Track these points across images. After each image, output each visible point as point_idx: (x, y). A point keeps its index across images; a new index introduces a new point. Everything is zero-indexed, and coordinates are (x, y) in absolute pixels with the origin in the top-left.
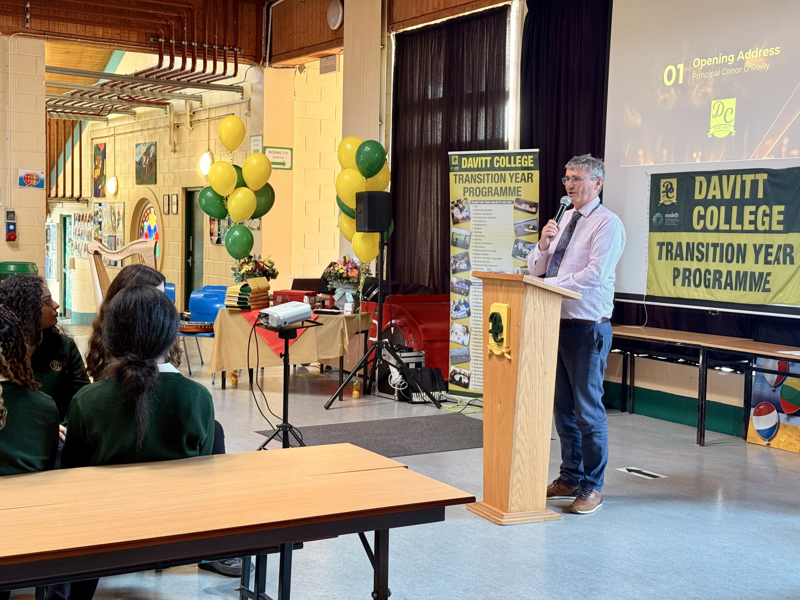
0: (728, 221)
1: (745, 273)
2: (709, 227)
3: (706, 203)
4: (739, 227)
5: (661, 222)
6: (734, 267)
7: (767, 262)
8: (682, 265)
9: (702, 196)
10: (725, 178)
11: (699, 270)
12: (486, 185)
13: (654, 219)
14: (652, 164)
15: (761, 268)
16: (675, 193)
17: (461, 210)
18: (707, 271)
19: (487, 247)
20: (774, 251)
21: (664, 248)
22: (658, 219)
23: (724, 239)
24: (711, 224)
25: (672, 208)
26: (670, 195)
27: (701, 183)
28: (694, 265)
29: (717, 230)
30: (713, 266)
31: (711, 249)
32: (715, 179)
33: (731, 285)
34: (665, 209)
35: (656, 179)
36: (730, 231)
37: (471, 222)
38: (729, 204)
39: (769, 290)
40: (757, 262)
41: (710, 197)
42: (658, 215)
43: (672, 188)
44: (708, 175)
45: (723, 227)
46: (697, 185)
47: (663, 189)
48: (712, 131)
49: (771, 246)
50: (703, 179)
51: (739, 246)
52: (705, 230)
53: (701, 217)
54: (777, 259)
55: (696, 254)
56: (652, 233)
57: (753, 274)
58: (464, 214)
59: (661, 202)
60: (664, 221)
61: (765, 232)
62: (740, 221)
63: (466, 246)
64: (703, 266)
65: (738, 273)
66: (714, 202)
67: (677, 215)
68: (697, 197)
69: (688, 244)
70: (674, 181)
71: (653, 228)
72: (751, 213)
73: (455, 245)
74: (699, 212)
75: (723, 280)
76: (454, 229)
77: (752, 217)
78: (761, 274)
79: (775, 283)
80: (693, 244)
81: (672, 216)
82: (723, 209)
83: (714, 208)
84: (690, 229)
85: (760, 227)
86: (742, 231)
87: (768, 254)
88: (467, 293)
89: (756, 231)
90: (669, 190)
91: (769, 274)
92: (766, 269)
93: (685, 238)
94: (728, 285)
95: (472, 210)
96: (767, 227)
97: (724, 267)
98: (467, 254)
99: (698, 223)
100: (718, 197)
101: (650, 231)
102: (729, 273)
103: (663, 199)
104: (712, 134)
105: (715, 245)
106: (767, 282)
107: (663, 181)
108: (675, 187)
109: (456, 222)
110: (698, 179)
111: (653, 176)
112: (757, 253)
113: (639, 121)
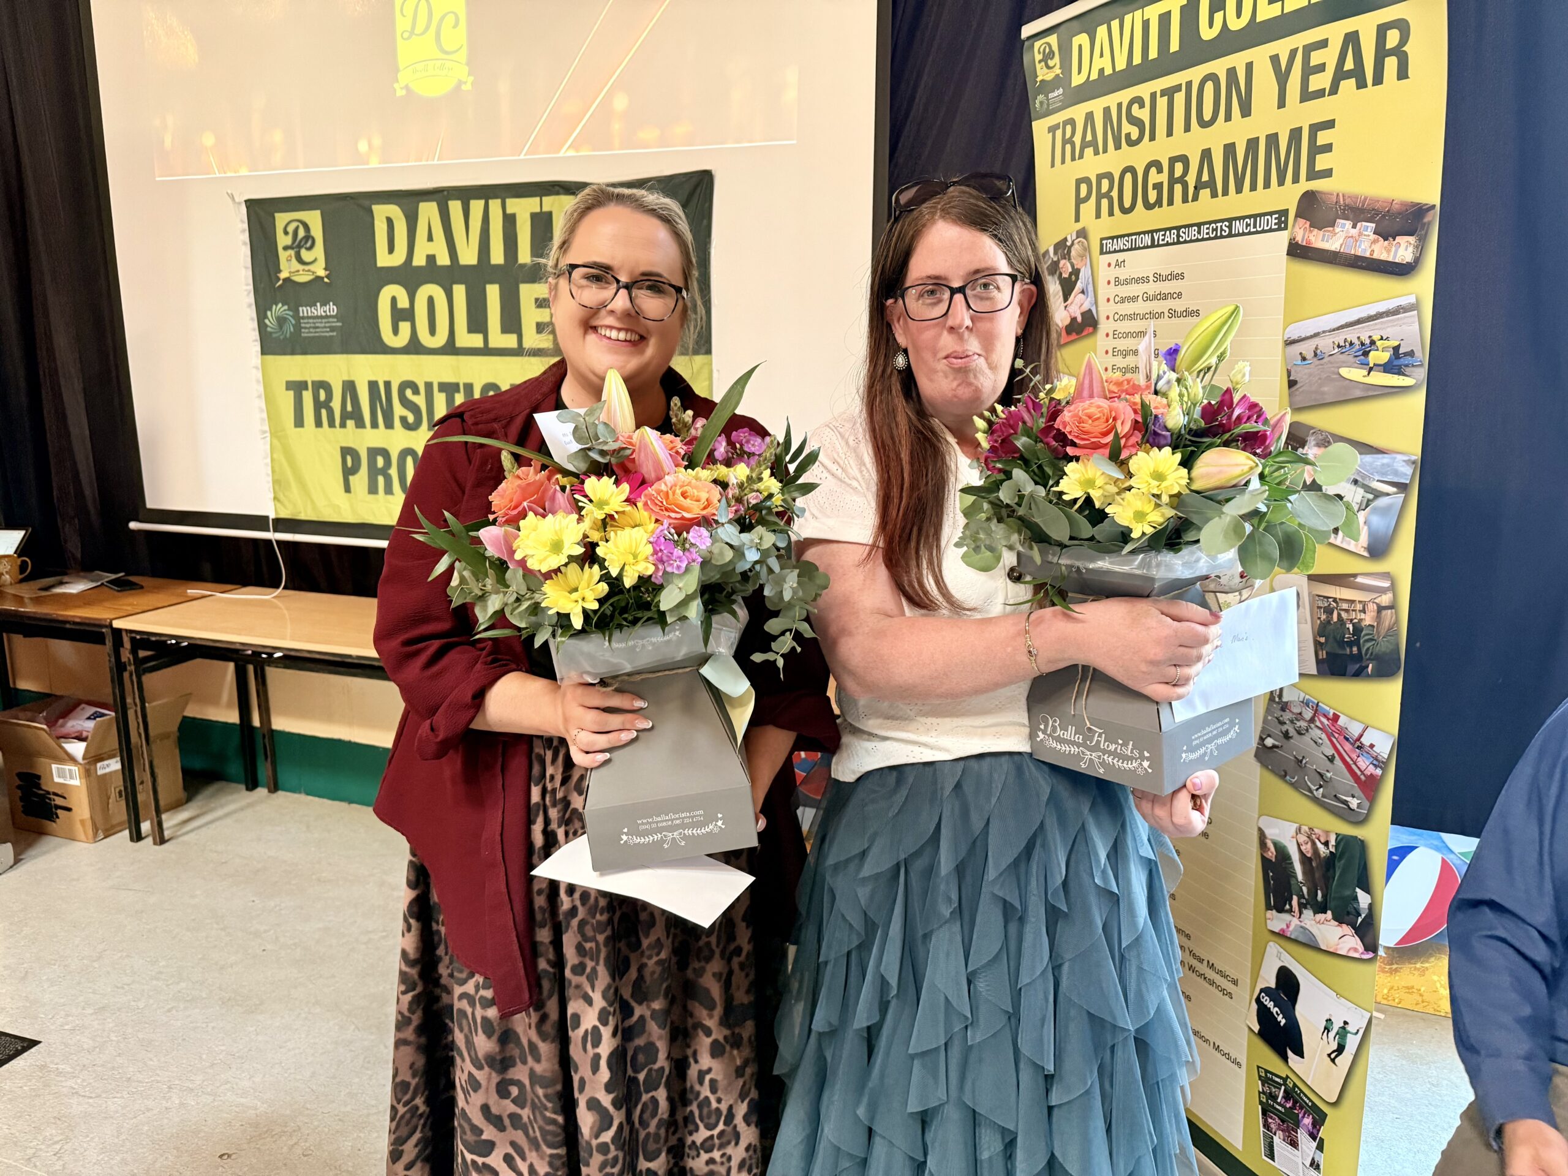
0: (477, 323)
2: (427, 341)
3: (410, 277)
4: (510, 341)
5: (289, 328)
8: (366, 439)
9: (397, 259)
10: (455, 207)
11: (411, 452)
13: (271, 321)
14: (244, 172)
16: (319, 251)
21: (307, 396)
22: (281, 321)
23: (473, 371)
24: (432, 331)
25: (314, 291)
26: (306, 255)
27: (390, 222)
28: (396, 439)
29: (450, 348)
31: (440, 399)
32: (428, 211)
34: (297, 294)
35: (261, 213)
36: (486, 351)
38: (475, 278)
41: (419, 261)
42: (279, 309)
43: (308, 237)
44: (408, 200)
45: (466, 339)
46: (381, 227)
47: (283, 240)
48: (404, 78)
50: (394, 211)
52: (414, 347)
53: (402, 315)
55: (399, 410)
56: (269, 358)
59: (284, 275)
60: (298, 327)
62: (512, 322)
66: (432, 272)
67: (332, 309)
68: (384, 259)
69: (373, 385)
70: (314, 219)
71: (270, 345)
72: (539, 303)
74: (394, 300)
80: (388, 384)
81: (319, 310)
82: (459, 291)
83: (433, 290)
84: (374, 346)
90: (302, 242)
93: (361, 369)
99: (396, 331)
100: (443, 260)
101: (264, 352)
103: (288, 267)
104: (407, 88)
105: (449, 389)
107: (282, 219)
108: (317, 232)
110: (381, 212)
111: (251, 204)
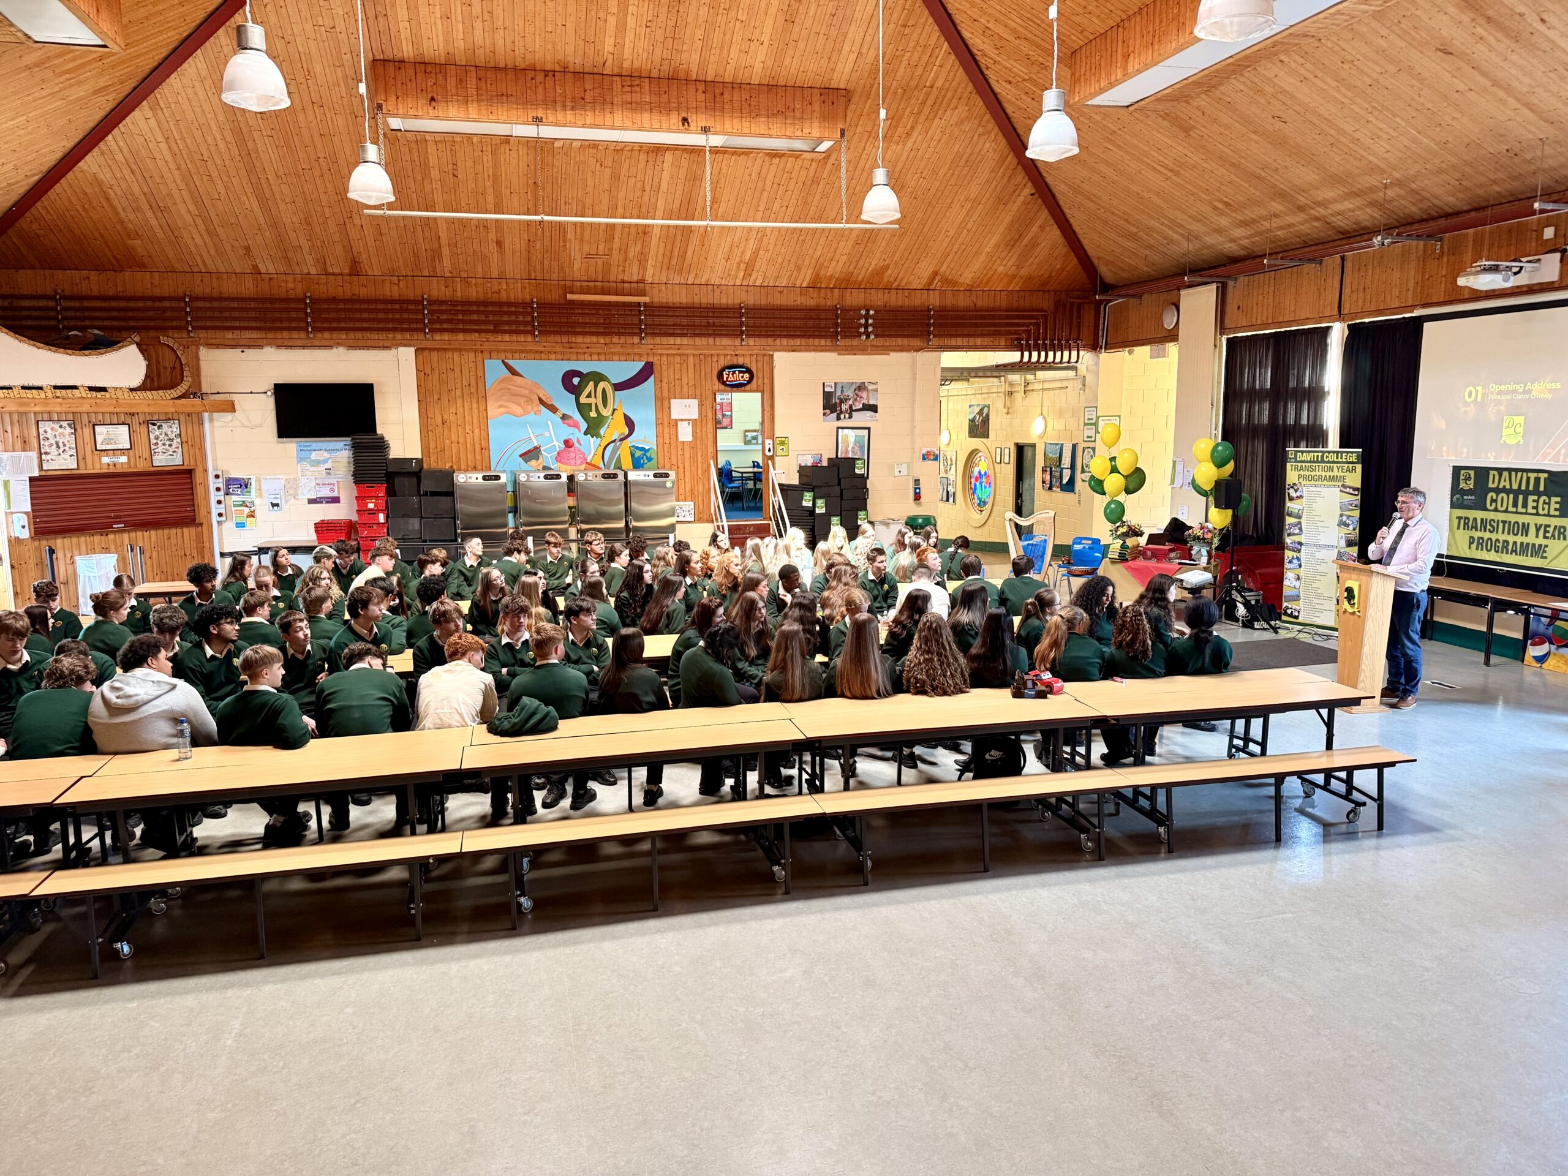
0: (1515, 505)
1: (1528, 544)
2: (1499, 508)
3: (1497, 491)
4: (1524, 510)
5: (1460, 502)
6: (1519, 539)
7: (1545, 537)
8: (1477, 534)
9: (1495, 485)
10: (1513, 474)
11: (1490, 539)
12: (1317, 473)
13: (1455, 499)
14: (1455, 459)
15: (1540, 541)
16: (1472, 481)
17: (1296, 491)
18: (1497, 540)
19: (1317, 518)
20: (1551, 529)
21: (1462, 521)
22: (1458, 500)
23: (1513, 518)
24: (1502, 506)
25: (1469, 492)
26: (1468, 483)
27: (1494, 476)
28: (1486, 535)
29: (1506, 511)
30: (1502, 537)
31: (1501, 525)
32: (1505, 474)
33: (1516, 552)
34: (1464, 492)
35: (1457, 470)
36: (1516, 513)
37: (1304, 499)
38: (1517, 493)
39: (1546, 558)
40: (1537, 536)
41: (1501, 486)
42: (1458, 496)
44: (1500, 471)
45: (1511, 509)
46: (1491, 477)
47: (1462, 477)
48: (1504, 439)
49: (1549, 526)
50: (1495, 473)
51: (1523, 524)
52: (1496, 510)
53: (1493, 501)
54: (1553, 536)
55: (1488, 527)
56: (1452, 510)
57: (1534, 545)
58: (1298, 494)
59: (1461, 487)
60: (1463, 502)
61: (1544, 515)
62: (1525, 505)
63: (1300, 517)
64: (1494, 536)
65: (1522, 543)
66: (1504, 490)
67: (1473, 497)
68: (1491, 485)
69: (1482, 520)
70: (1472, 473)
71: (1453, 506)
72: (1534, 501)
73: (1290, 515)
74: (1492, 496)
75: (1510, 548)
76: (1289, 504)
77: (1535, 504)
78: (1540, 546)
79: (1550, 553)
80: (1486, 519)
81: (1470, 498)
82: (1511, 496)
83: (1505, 495)
84: (1485, 509)
85: (1541, 512)
86: (1526, 513)
87: (1546, 532)
88: (1299, 551)
89: (1537, 514)
90: (1468, 479)
91: (1546, 546)
92: (1544, 542)
93: (1479, 515)
94: (1514, 551)
95: (1305, 491)
96: (1546, 512)
97: (1511, 539)
98: (1300, 523)
99: (1491, 505)
100: (1508, 487)
101: (1451, 508)
102: (1515, 543)
103: (1462, 485)
104: (1505, 442)
105: (1504, 522)
106: (1545, 552)
107: (1463, 472)
108: (1472, 476)
109: (1291, 499)
110: (1492, 473)
111: (1454, 468)
112: (1538, 530)
113: (1443, 425)
